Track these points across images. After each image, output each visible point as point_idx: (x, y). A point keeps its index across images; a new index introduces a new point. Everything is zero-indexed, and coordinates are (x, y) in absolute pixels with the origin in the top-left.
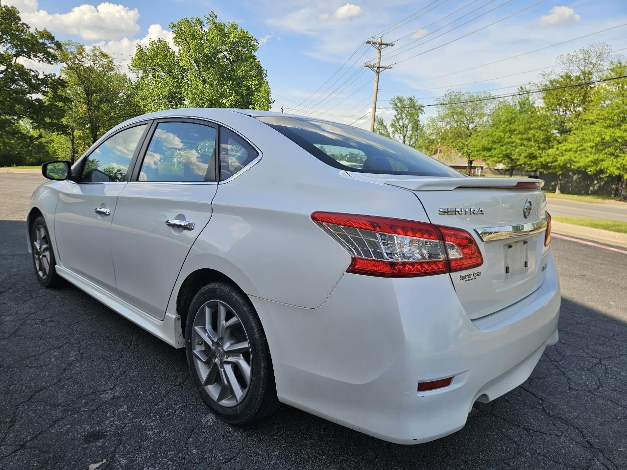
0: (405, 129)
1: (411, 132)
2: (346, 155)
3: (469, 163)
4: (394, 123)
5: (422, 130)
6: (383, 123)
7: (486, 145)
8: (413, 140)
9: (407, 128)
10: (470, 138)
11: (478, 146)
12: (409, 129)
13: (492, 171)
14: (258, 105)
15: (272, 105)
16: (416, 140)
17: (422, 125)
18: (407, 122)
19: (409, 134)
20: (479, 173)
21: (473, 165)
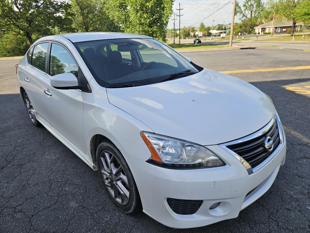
0: (252, 7)
1: (256, 8)
2: (216, 26)
3: (293, 24)
4: (245, 4)
5: (262, 6)
6: (238, 5)
7: (307, 11)
8: (257, 13)
9: (253, 6)
10: (295, 8)
11: (301, 12)
12: (254, 7)
13: (307, 27)
14: (166, 4)
15: (174, 3)
16: (259, 13)
17: (262, 4)
18: (253, 3)
19: (254, 9)
20: (299, 30)
21: (296, 25)
